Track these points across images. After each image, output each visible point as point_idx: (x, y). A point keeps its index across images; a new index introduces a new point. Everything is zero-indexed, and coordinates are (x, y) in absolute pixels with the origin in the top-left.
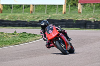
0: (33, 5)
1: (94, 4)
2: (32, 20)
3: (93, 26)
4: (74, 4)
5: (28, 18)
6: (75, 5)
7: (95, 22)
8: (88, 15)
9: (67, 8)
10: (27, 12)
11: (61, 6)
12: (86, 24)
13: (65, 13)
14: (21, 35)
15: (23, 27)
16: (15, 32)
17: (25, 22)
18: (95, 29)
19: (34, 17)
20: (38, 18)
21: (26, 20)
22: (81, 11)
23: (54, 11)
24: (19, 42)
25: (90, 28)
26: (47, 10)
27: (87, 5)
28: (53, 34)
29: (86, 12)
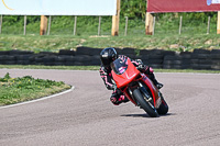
0: (48, 16)
1: (180, 14)
2: (44, 49)
3: (179, 62)
4: (136, 14)
5: (36, 44)
6: (140, 16)
7: (182, 53)
8: (167, 38)
9: (121, 22)
10: (34, 32)
11: (108, 18)
12: (163, 58)
13: (116, 34)
14: (20, 83)
15: (24, 64)
16: (8, 76)
17: (29, 53)
18: (182, 68)
19: (48, 44)
20: (57, 45)
21: (32, 49)
22: (152, 30)
23: (92, 30)
24: (15, 97)
25: (173, 67)
26: (78, 27)
27: (165, 17)
28: (127, 75)
29: (163, 31)
